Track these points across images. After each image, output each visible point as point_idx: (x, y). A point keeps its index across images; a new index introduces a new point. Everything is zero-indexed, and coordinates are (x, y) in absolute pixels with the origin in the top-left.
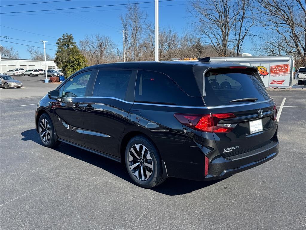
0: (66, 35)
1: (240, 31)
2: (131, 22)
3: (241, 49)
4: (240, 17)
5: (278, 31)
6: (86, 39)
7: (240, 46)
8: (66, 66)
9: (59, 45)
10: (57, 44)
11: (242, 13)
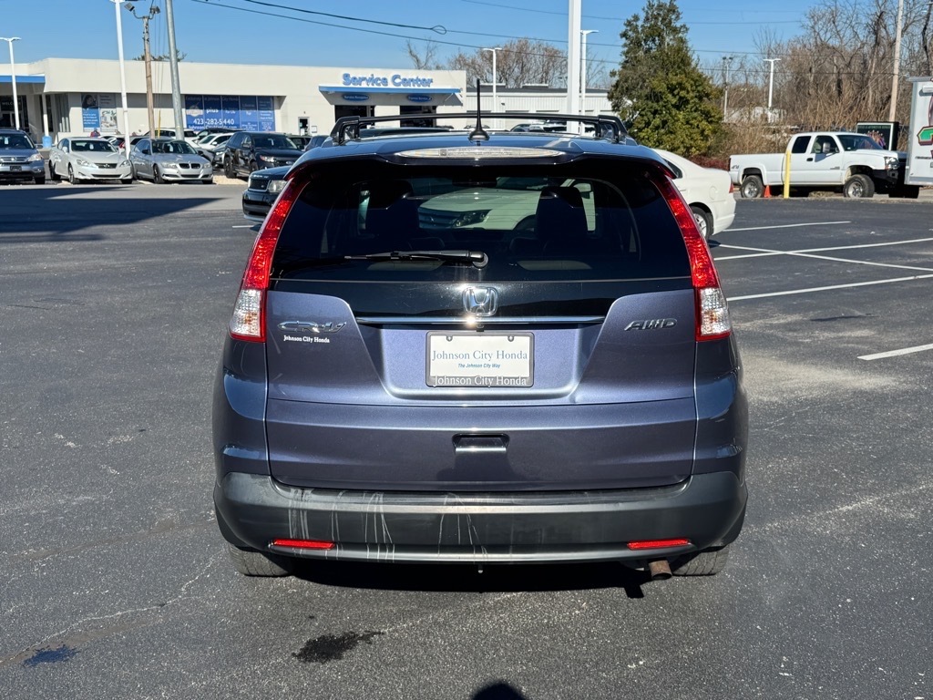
0: (656, 3)
9: (628, 42)
10: (624, 39)
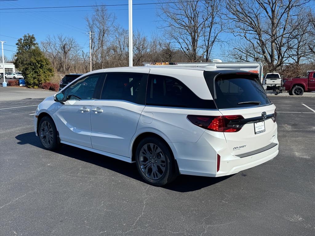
0: (27, 35)
1: (209, 36)
2: (98, 24)
3: (210, 54)
4: (209, 23)
5: (246, 38)
6: (48, 40)
7: (209, 51)
8: (27, 69)
9: (19, 46)
10: (17, 45)
11: (211, 19)
